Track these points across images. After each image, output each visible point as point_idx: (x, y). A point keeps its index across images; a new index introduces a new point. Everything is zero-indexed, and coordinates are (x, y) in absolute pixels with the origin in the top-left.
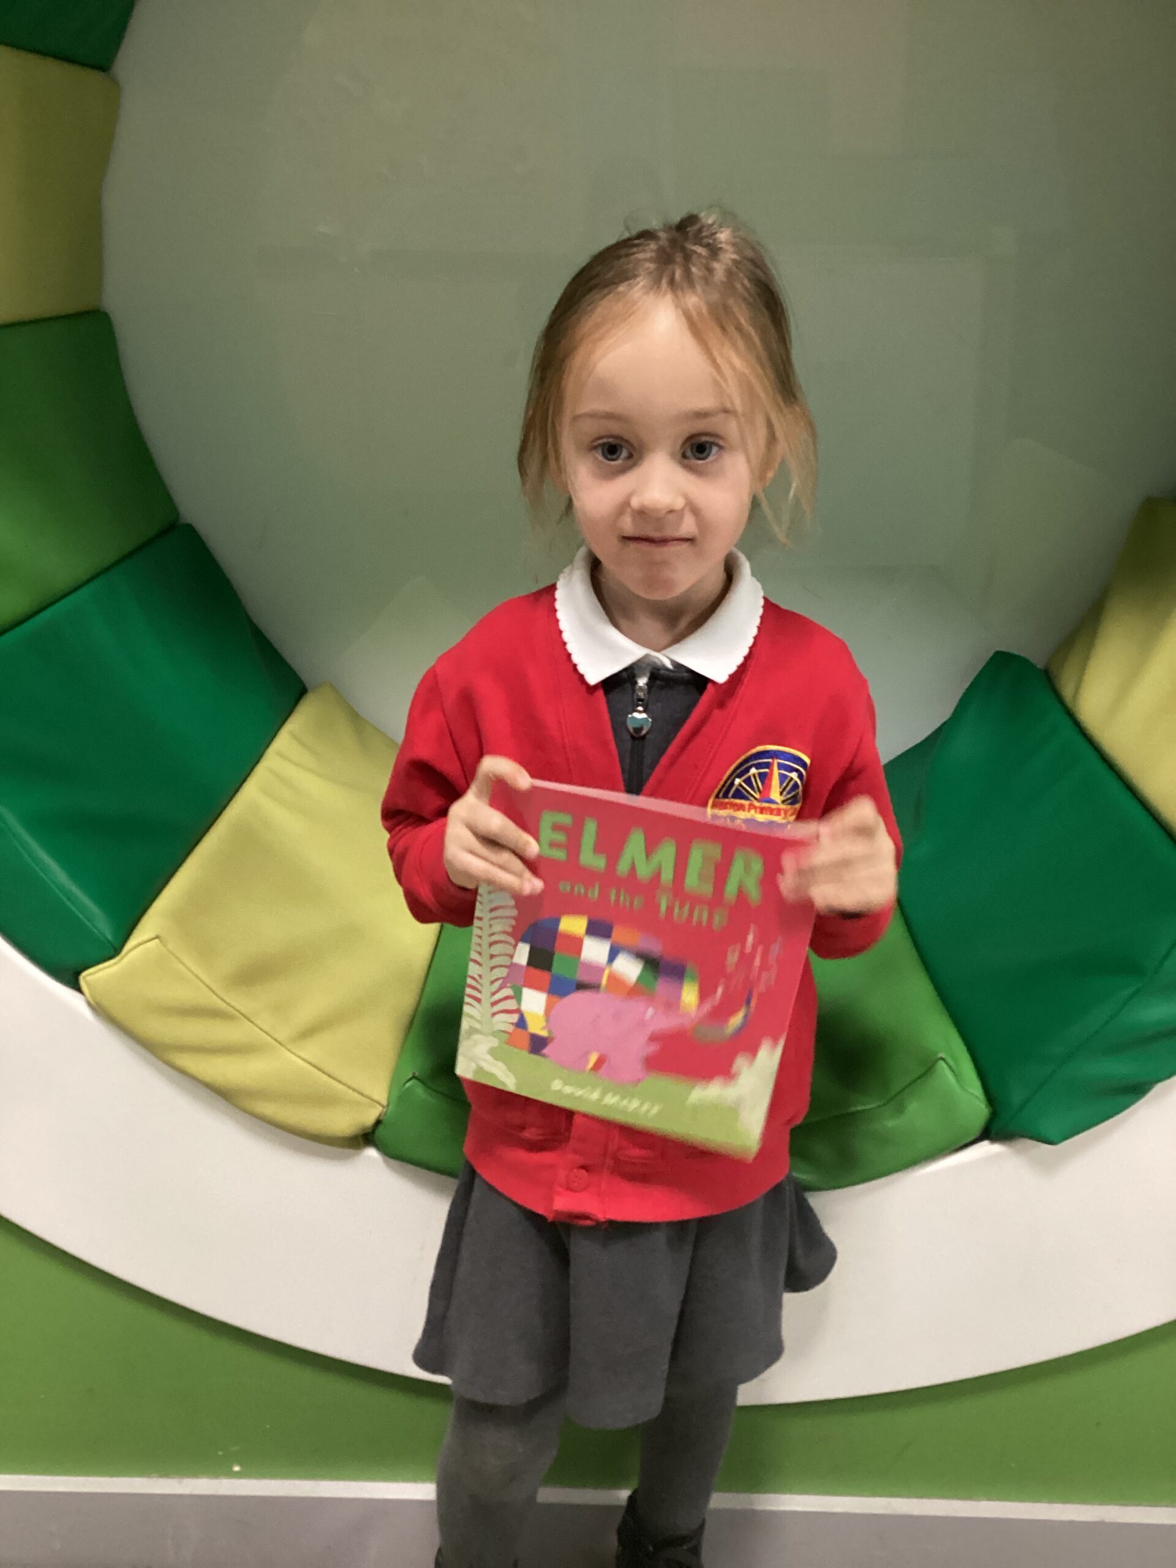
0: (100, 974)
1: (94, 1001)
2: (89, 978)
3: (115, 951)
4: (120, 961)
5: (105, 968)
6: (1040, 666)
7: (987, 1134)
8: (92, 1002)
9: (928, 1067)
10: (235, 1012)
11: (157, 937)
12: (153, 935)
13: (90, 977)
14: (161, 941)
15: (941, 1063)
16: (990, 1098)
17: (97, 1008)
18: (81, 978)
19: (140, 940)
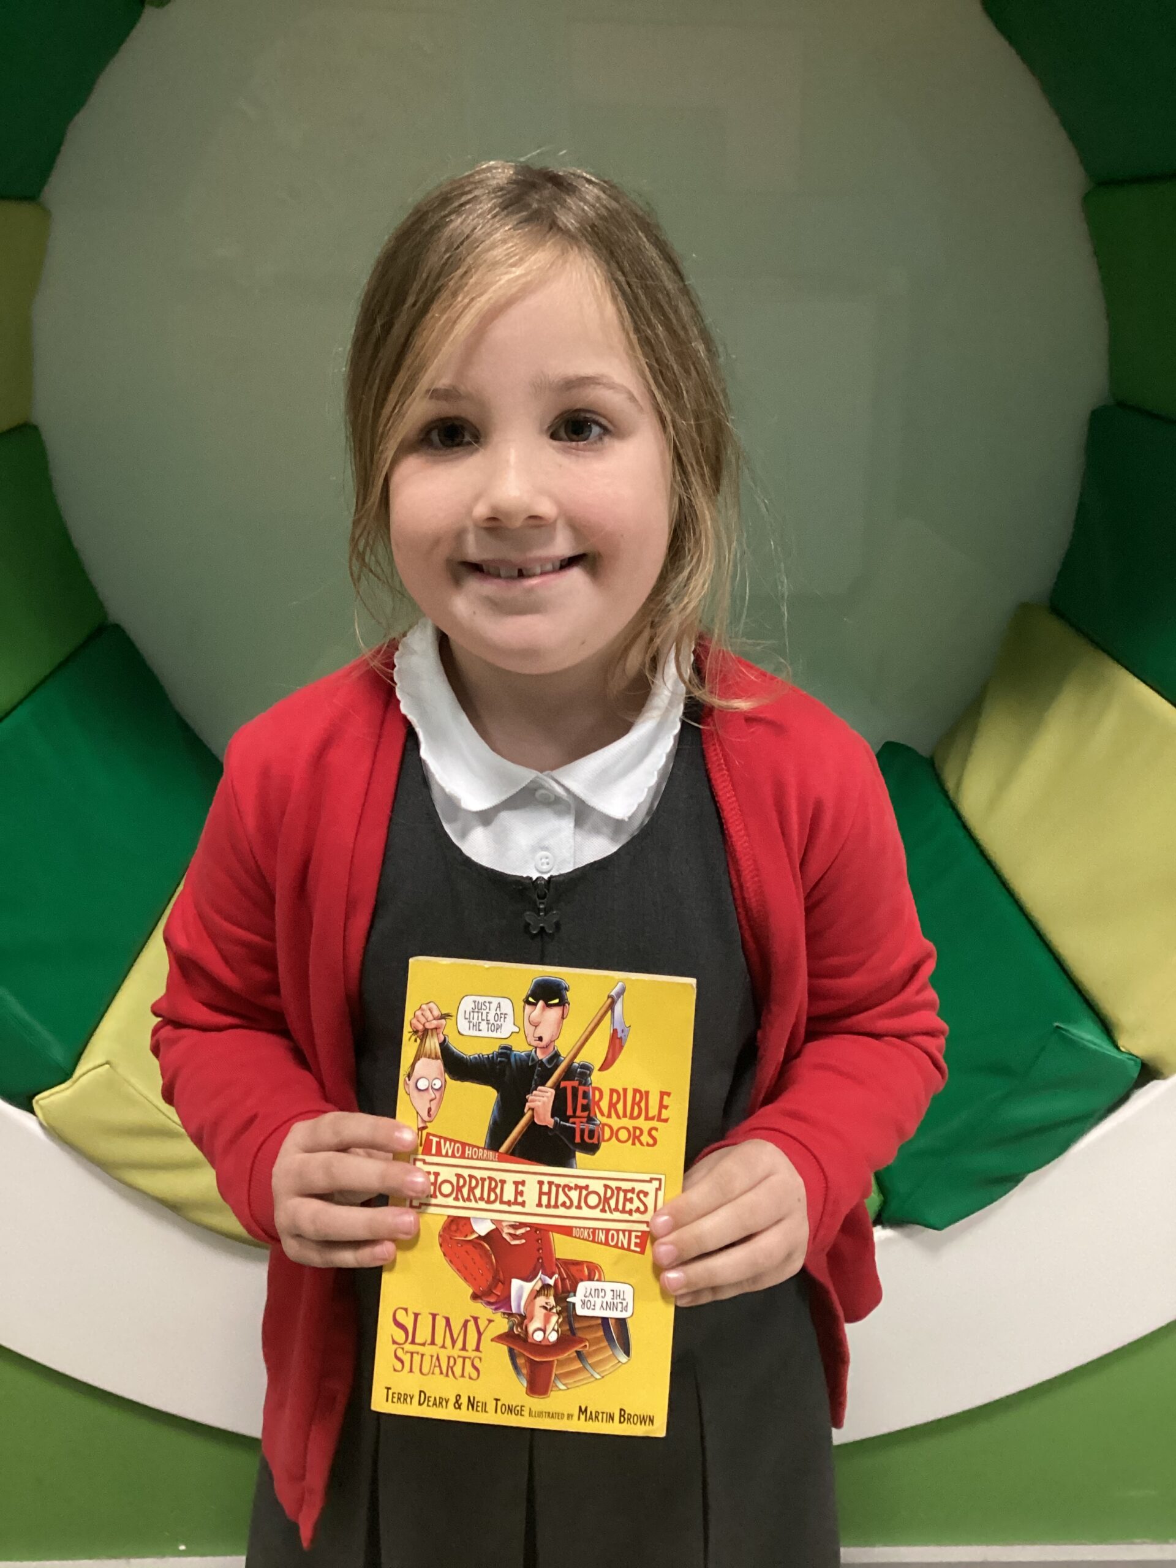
0: (52, 1098)
1: (48, 1124)
2: (41, 1102)
3: (64, 1075)
4: (71, 1086)
5: (57, 1092)
6: (925, 757)
8: (45, 1123)
11: (107, 1063)
12: (101, 1061)
13: (44, 1100)
14: (110, 1067)
17: (51, 1130)
18: (34, 1101)
19: (90, 1065)
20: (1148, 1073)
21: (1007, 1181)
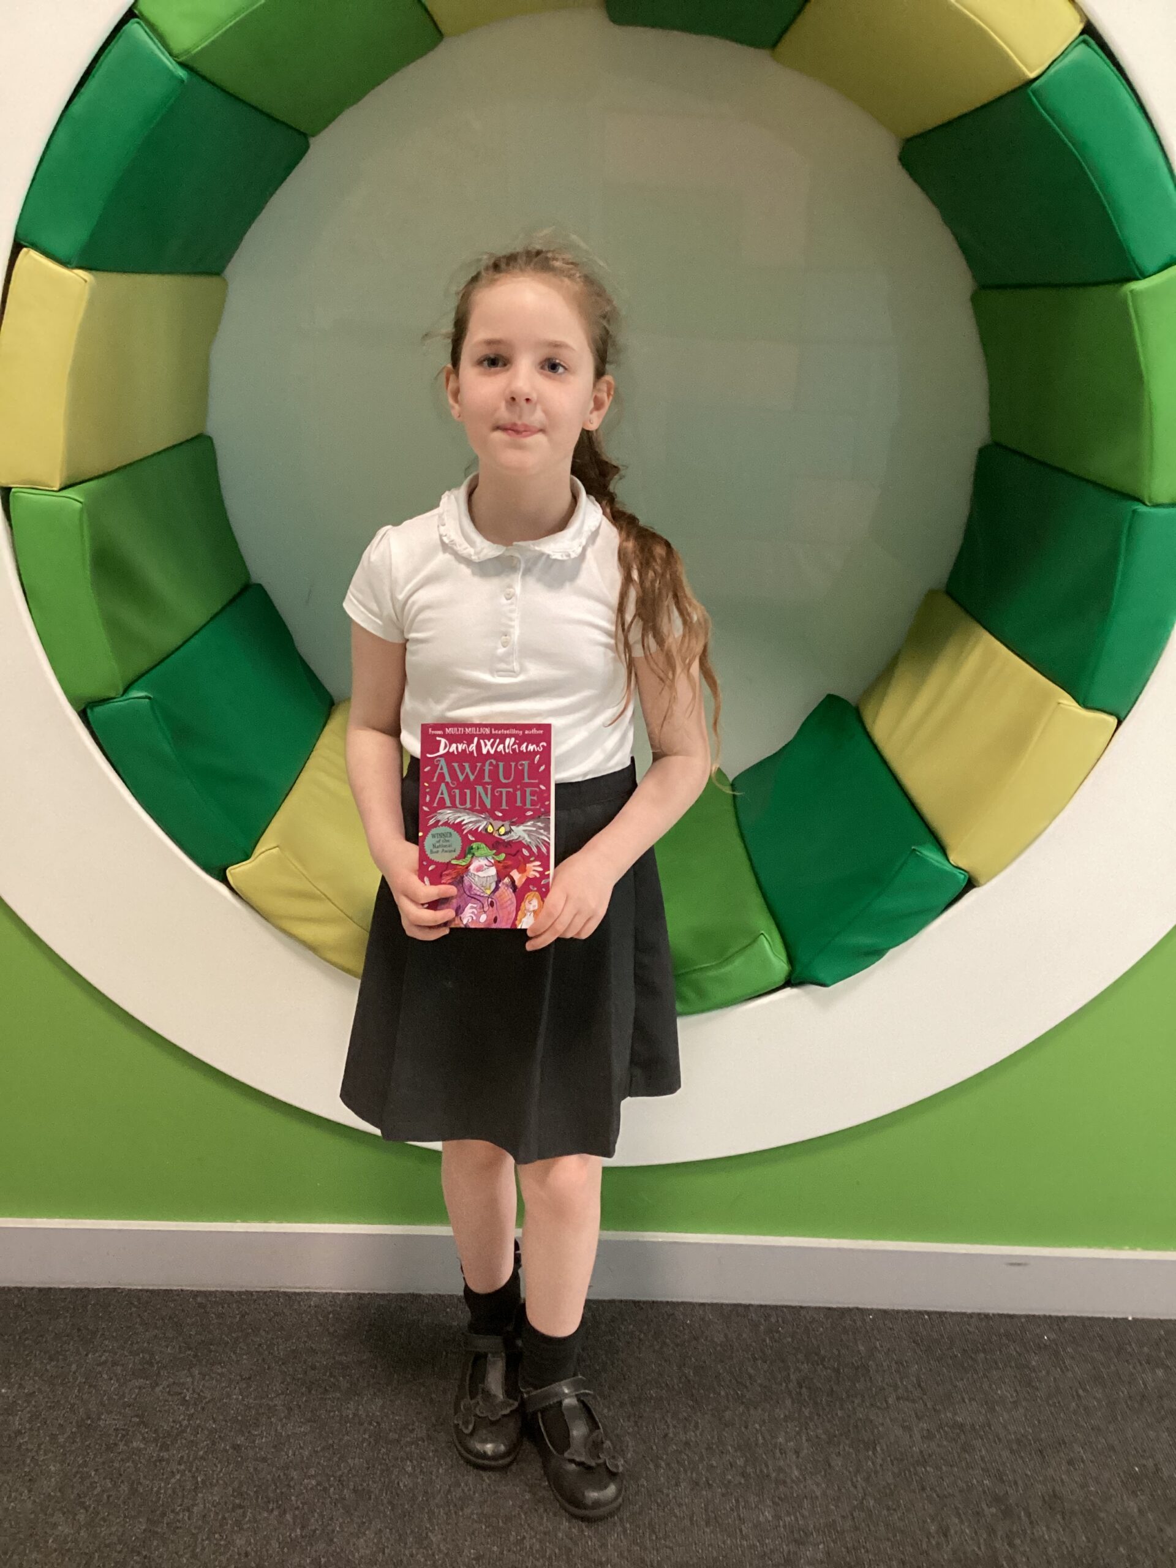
0: (238, 870)
2: (231, 873)
3: (247, 856)
4: (252, 862)
5: (243, 865)
6: (853, 704)
7: (788, 983)
9: (755, 940)
10: (323, 896)
11: (277, 847)
12: (275, 845)
13: (234, 872)
14: (281, 849)
15: (762, 936)
16: (791, 960)
17: (236, 892)
18: (227, 871)
19: (263, 849)
20: (971, 884)
21: (875, 953)
